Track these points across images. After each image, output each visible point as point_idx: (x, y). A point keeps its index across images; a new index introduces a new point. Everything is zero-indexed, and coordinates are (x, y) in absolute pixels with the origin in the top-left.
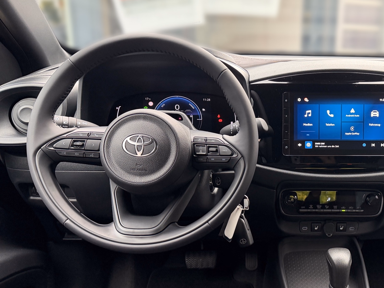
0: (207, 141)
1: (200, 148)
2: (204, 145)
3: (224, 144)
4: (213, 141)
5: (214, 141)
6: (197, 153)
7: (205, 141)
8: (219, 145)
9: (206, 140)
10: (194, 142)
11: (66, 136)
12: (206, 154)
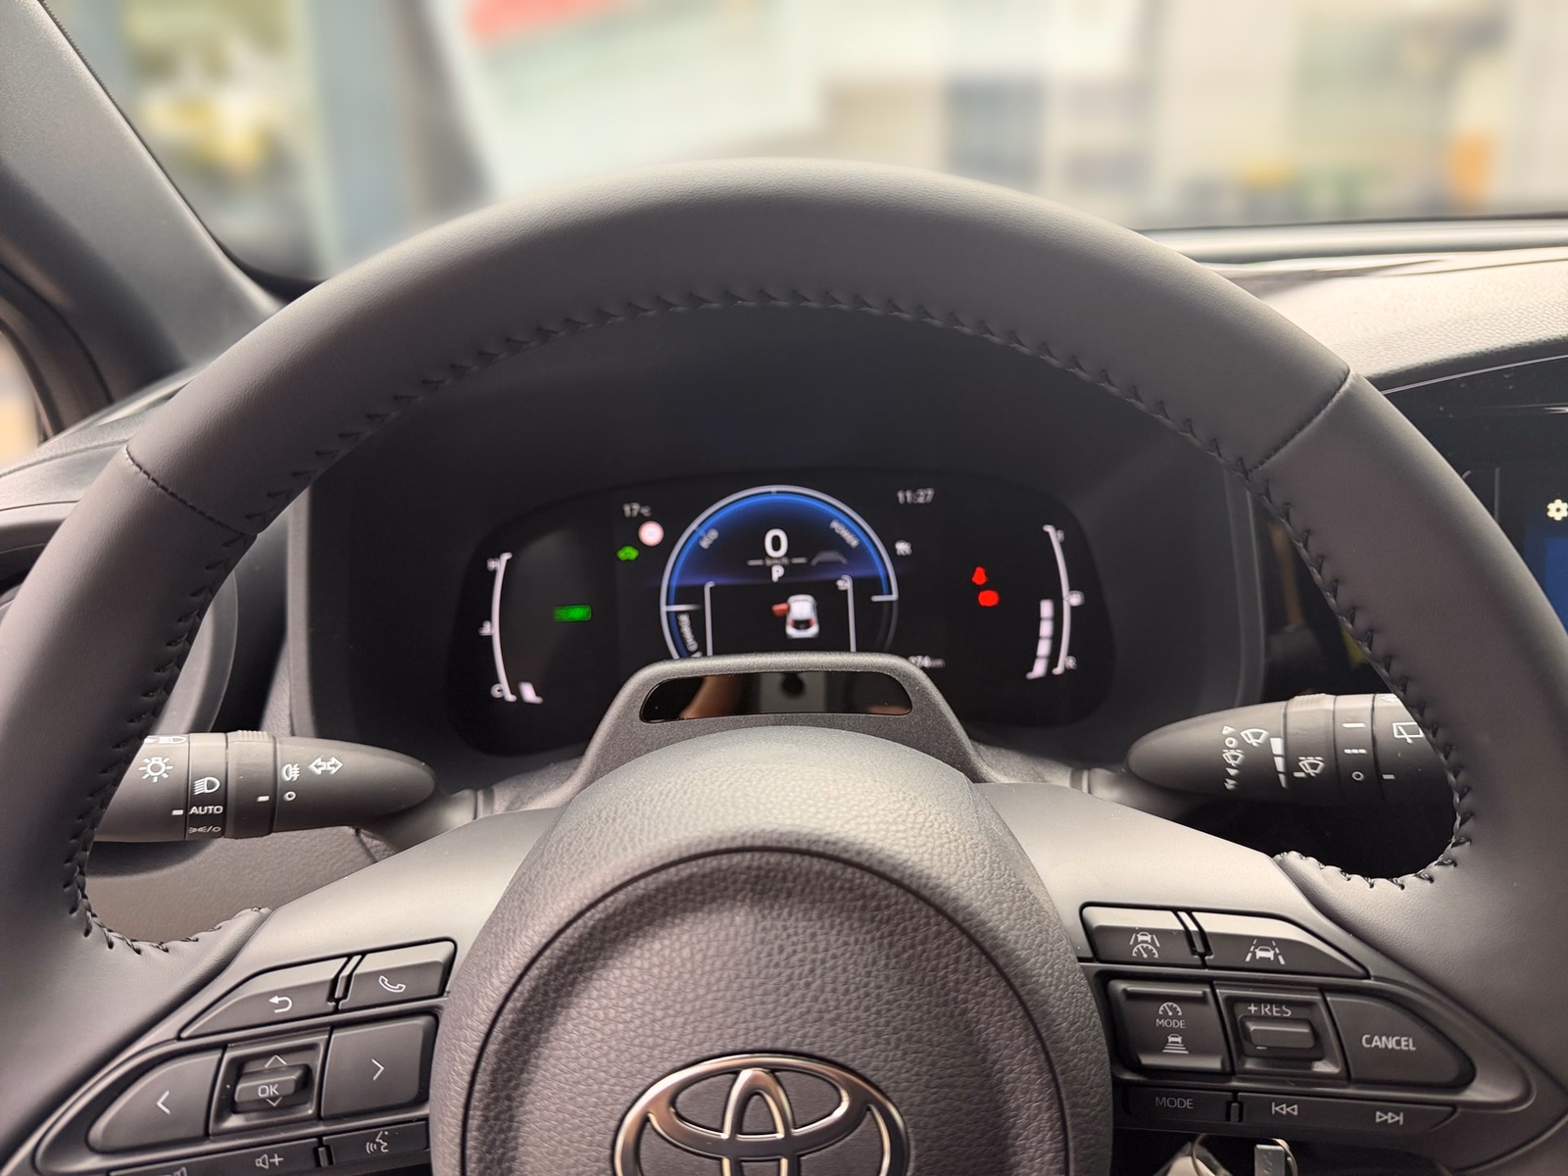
0: (1208, 950)
1: (1165, 1016)
2: (1196, 991)
3: (1368, 976)
4: (1260, 954)
5: (1270, 955)
6: (1147, 1060)
7: (1194, 952)
8: (1323, 989)
9: (1200, 948)
10: (1096, 957)
11: (172, 1034)
12: (1228, 1069)
